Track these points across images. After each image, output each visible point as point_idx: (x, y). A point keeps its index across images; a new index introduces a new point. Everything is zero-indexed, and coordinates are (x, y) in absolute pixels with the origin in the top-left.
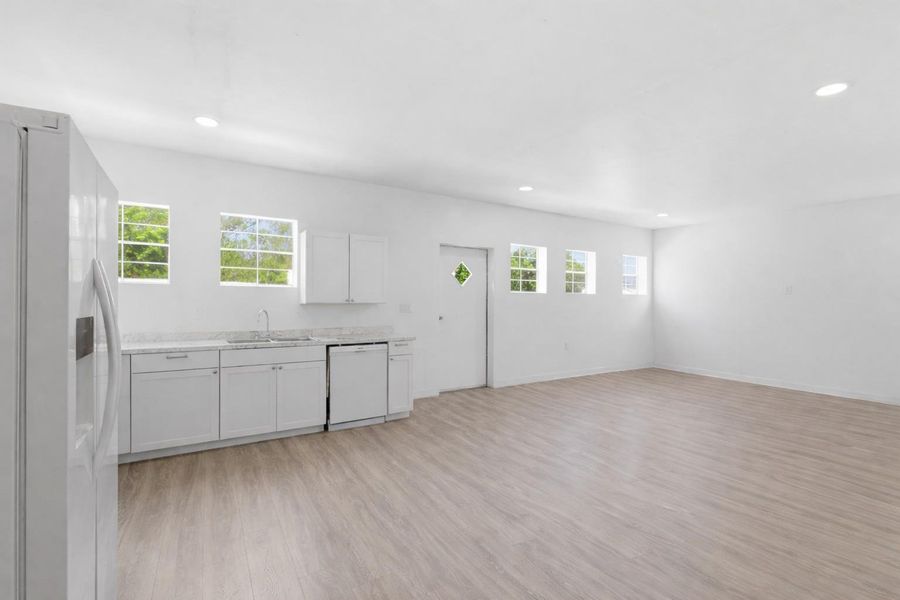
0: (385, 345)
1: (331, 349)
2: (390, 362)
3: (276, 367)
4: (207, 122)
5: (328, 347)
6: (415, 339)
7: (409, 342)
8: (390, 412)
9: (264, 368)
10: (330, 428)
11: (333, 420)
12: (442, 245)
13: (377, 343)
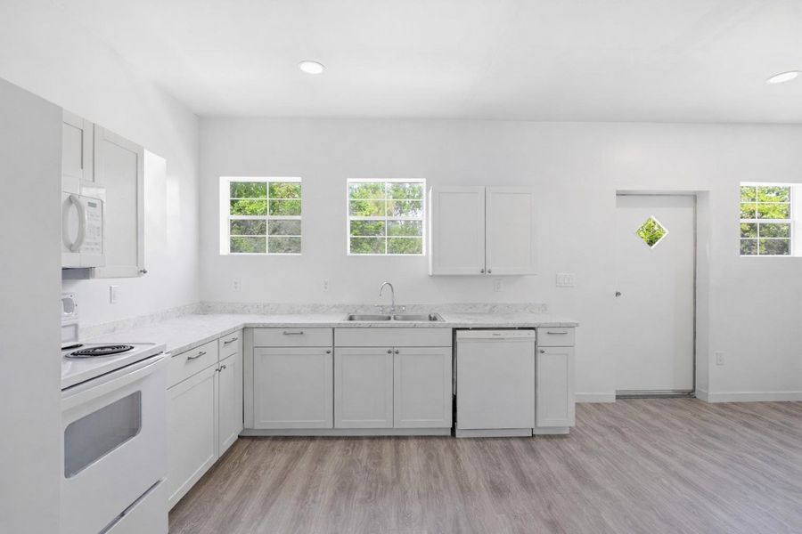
0: (533, 331)
1: (458, 332)
2: (539, 355)
3: (393, 352)
4: (311, 68)
5: (455, 330)
6: (577, 325)
7: (568, 330)
8: (539, 425)
9: (378, 351)
10: (458, 434)
11: (459, 425)
12: (620, 194)
13: (519, 328)
